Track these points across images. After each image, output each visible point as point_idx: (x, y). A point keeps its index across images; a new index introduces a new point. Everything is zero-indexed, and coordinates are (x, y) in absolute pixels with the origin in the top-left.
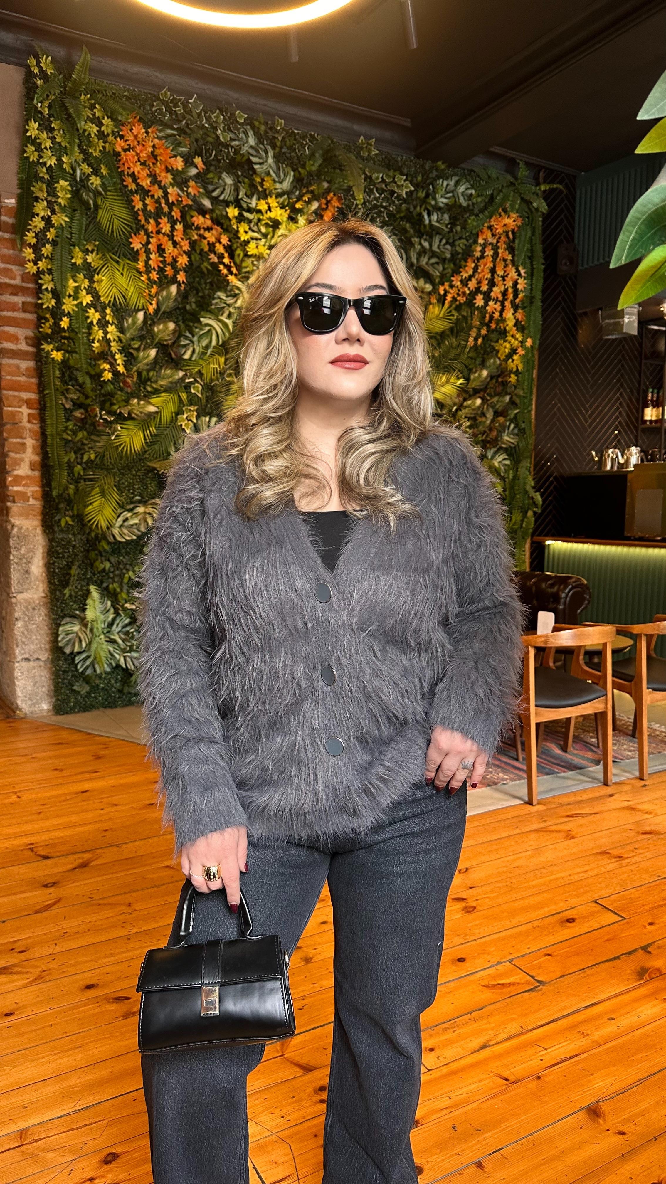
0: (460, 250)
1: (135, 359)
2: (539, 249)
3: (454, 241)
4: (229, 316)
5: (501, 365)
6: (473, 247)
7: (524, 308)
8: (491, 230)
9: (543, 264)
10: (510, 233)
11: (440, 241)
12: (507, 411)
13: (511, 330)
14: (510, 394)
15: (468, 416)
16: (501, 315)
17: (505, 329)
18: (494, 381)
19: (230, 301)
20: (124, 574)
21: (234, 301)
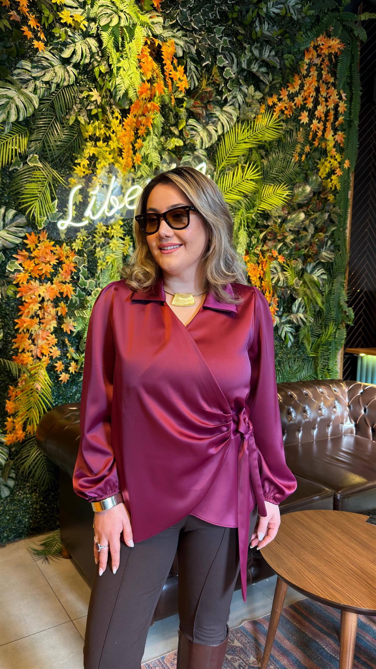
0: (289, 66)
2: (357, 77)
3: (282, 56)
4: (35, 91)
5: (322, 182)
6: (300, 63)
7: (343, 130)
8: (317, 51)
9: (361, 91)
10: (333, 57)
11: (270, 52)
12: (327, 228)
13: (332, 150)
14: (328, 212)
15: (292, 229)
16: (323, 135)
17: (326, 150)
18: (316, 198)
19: (36, 73)
21: (43, 74)
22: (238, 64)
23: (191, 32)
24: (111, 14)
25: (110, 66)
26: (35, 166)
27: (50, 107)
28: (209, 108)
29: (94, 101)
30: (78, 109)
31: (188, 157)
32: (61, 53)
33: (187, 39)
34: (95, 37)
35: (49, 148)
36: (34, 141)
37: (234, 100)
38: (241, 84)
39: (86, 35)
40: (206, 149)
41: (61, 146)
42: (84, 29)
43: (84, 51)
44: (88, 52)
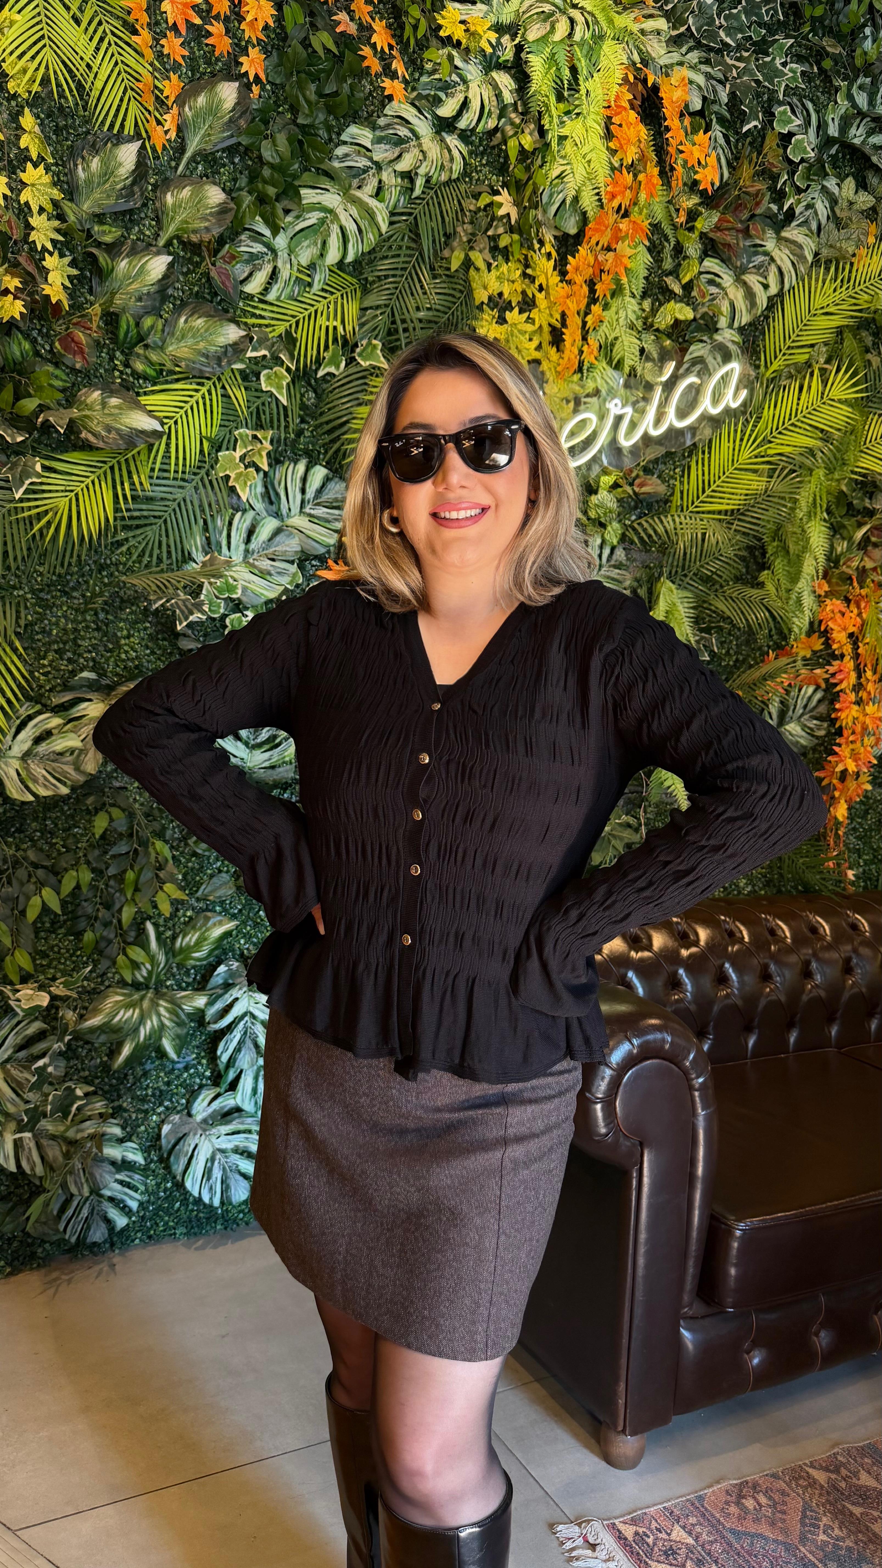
1: (102, 274)
4: (378, 193)
19: (381, 153)
20: (28, 898)
21: (396, 155)
22: (819, 127)
23: (719, 52)
24: (552, 14)
25: (542, 132)
26: (374, 367)
27: (410, 231)
28: (753, 232)
29: (503, 217)
30: (466, 234)
31: (701, 345)
32: (437, 107)
33: (709, 69)
34: (510, 68)
35: (405, 325)
36: (371, 308)
37: (807, 213)
38: (826, 174)
39: (491, 64)
40: (741, 330)
41: (430, 322)
42: (489, 50)
43: (486, 102)
44: (495, 103)
